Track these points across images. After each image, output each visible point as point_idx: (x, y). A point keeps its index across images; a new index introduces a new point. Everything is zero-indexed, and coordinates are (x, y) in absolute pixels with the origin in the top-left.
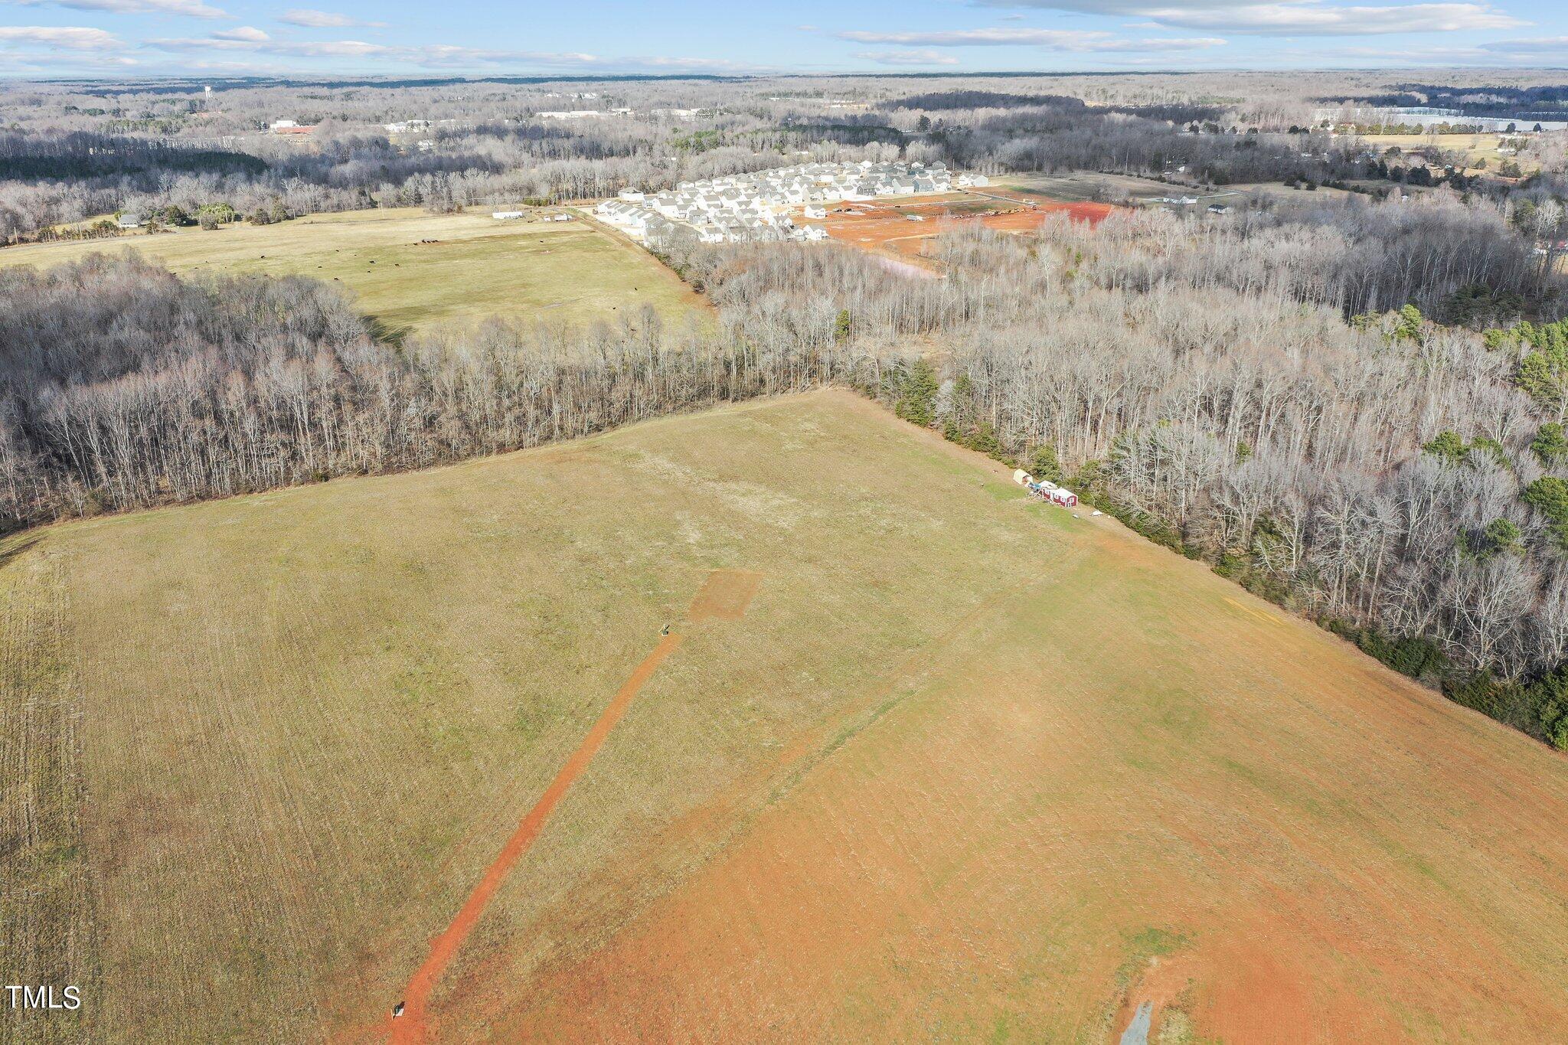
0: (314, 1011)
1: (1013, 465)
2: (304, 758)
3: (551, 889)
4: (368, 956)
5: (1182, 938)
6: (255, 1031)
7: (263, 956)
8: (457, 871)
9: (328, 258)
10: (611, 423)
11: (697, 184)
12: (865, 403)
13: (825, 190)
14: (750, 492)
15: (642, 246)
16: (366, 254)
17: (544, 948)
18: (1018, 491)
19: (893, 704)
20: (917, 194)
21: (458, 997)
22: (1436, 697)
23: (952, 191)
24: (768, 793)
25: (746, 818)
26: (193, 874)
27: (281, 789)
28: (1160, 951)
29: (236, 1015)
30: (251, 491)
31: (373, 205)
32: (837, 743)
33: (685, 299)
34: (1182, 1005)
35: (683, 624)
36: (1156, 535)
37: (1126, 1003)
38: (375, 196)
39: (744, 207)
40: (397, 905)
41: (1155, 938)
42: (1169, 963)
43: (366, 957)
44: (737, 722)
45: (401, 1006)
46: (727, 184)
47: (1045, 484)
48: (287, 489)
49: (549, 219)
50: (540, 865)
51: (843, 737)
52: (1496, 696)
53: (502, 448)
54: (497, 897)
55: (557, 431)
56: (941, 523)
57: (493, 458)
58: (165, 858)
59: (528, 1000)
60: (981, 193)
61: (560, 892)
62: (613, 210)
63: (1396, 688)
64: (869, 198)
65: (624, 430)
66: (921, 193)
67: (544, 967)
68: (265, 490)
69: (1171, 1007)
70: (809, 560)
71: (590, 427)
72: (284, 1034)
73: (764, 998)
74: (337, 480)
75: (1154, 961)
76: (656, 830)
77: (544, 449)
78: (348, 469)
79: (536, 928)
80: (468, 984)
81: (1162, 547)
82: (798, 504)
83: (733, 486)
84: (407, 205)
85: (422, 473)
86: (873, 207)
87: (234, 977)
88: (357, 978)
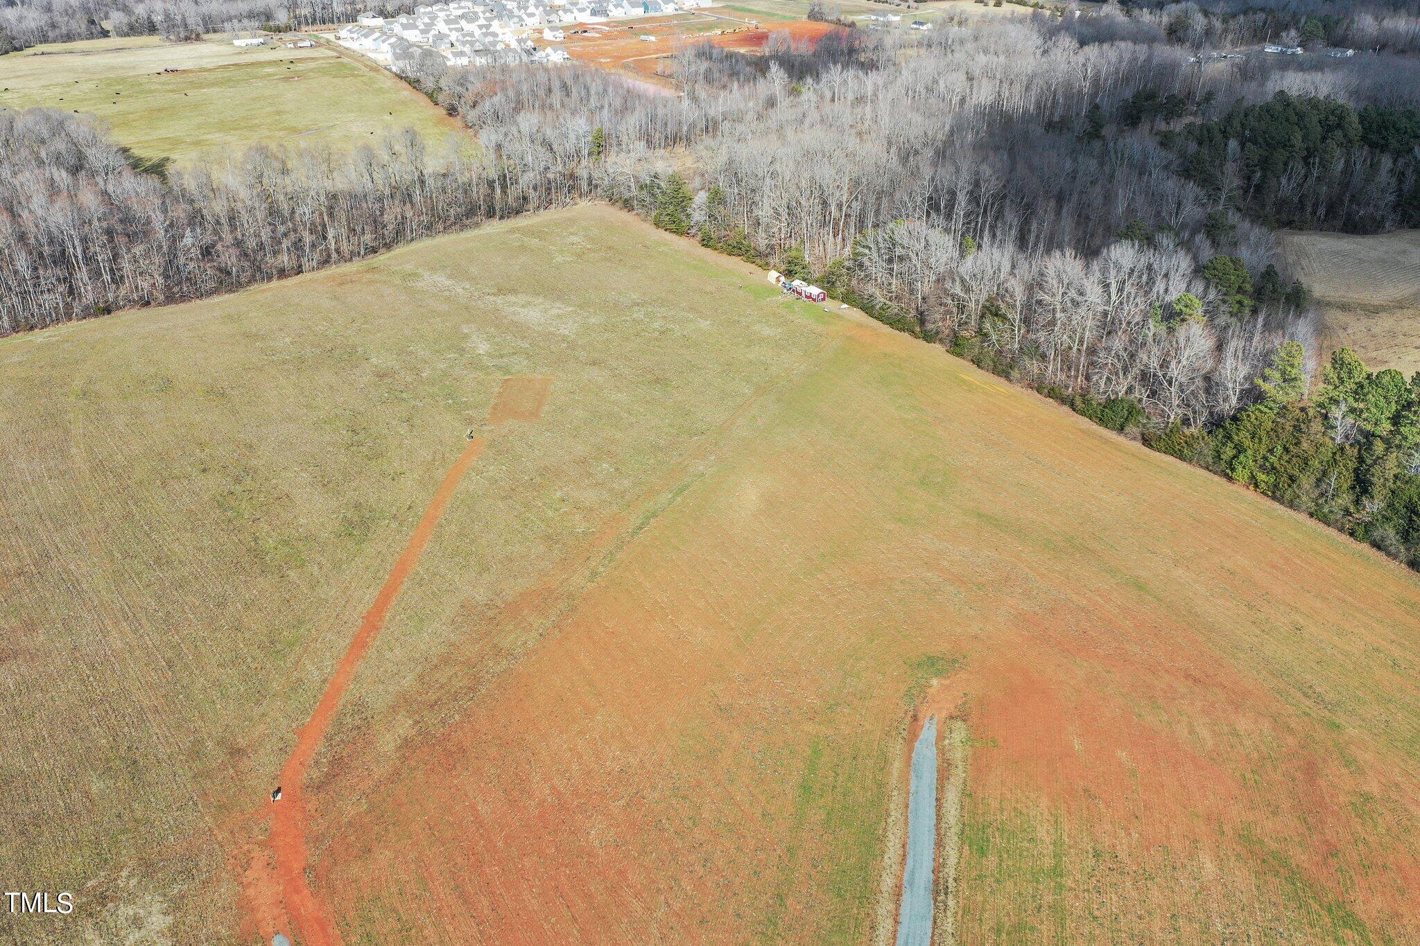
0: (196, 804)
1: (766, 267)
2: (140, 579)
3: (402, 674)
4: (239, 750)
5: (954, 661)
6: (142, 829)
7: (135, 762)
8: (310, 667)
9: (68, 89)
10: (386, 244)
11: (435, 8)
12: (624, 215)
13: (560, 13)
14: (529, 303)
15: (390, 70)
16: (109, 85)
17: (404, 726)
18: (772, 290)
19: (687, 486)
20: (647, 15)
21: (331, 777)
22: (1137, 446)
23: (680, 12)
24: (587, 573)
25: (571, 596)
26: (50, 695)
27: (122, 609)
28: (939, 673)
29: (119, 816)
30: (32, 328)
31: (105, 34)
32: (643, 524)
33: (440, 122)
34: (962, 715)
35: (485, 428)
36: (896, 323)
37: (915, 718)
38: (106, 25)
39: (484, 30)
40: (259, 703)
41: (933, 664)
42: (947, 682)
43: (236, 752)
44: (550, 513)
45: (279, 790)
46: (464, 8)
47: (797, 283)
48: (69, 324)
49: (292, 46)
50: (388, 655)
51: (648, 518)
52: (1186, 442)
53: (282, 274)
54: (352, 686)
55: (334, 255)
56: (708, 322)
57: (275, 283)
58: (17, 684)
59: (397, 772)
60: (706, 13)
61: (410, 677)
62: (355, 36)
63: (1107, 441)
64: (603, 19)
65: (400, 250)
66: (651, 14)
67: (406, 743)
68: (46, 326)
69: (952, 718)
70: (594, 363)
71: (366, 249)
72: (170, 827)
73: (610, 748)
74: (120, 313)
75: (935, 682)
76: (490, 613)
77: (323, 273)
78: (130, 301)
79: (394, 709)
80: (338, 766)
81: (903, 333)
82: (575, 312)
83: (512, 298)
84: (141, 34)
85: (206, 301)
86: (607, 29)
87: (111, 783)
88: (231, 771)
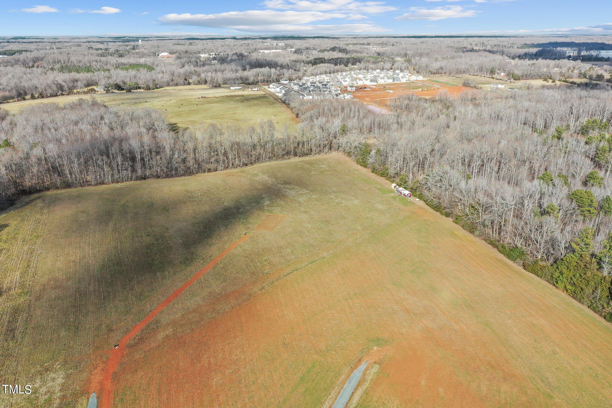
0: (90, 345)
2: (109, 268)
3: (177, 313)
4: (112, 330)
6: (70, 350)
7: (78, 328)
8: (148, 306)
10: (251, 163)
14: (293, 188)
17: (169, 331)
21: (137, 344)
23: (408, 82)
24: (260, 287)
25: (250, 295)
26: (63, 302)
27: (99, 277)
28: (378, 345)
29: (65, 345)
30: (118, 182)
32: (291, 273)
33: (292, 119)
34: (379, 363)
35: (252, 232)
37: (360, 360)
40: (126, 315)
41: (378, 341)
42: (379, 349)
44: (259, 264)
45: (118, 345)
46: (322, 78)
47: (401, 189)
48: (131, 182)
49: (250, 90)
50: (176, 306)
51: (294, 271)
53: (209, 170)
54: (158, 315)
55: (231, 165)
58: (55, 297)
59: (159, 346)
60: (419, 82)
61: (180, 314)
62: (275, 87)
64: (375, 84)
66: (396, 82)
67: (167, 336)
68: (123, 182)
69: (375, 363)
70: (305, 212)
72: (78, 351)
74: (149, 180)
75: (375, 348)
76: (218, 297)
78: (153, 176)
79: (168, 325)
80: (141, 340)
84: (202, 84)
85: (179, 178)
86: (375, 87)
87: (67, 333)
88: (106, 336)
